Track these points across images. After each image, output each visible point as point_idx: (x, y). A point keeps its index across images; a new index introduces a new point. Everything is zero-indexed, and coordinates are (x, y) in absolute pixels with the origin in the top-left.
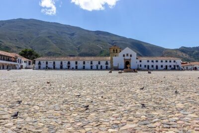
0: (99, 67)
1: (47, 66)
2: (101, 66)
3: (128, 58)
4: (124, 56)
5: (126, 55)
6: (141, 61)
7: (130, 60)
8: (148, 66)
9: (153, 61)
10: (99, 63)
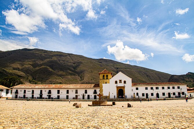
0: (86, 97)
1: (24, 96)
2: (89, 96)
3: (122, 85)
4: (116, 82)
5: (118, 82)
6: (137, 89)
7: (124, 87)
8: (147, 94)
9: (152, 88)
10: (86, 92)
